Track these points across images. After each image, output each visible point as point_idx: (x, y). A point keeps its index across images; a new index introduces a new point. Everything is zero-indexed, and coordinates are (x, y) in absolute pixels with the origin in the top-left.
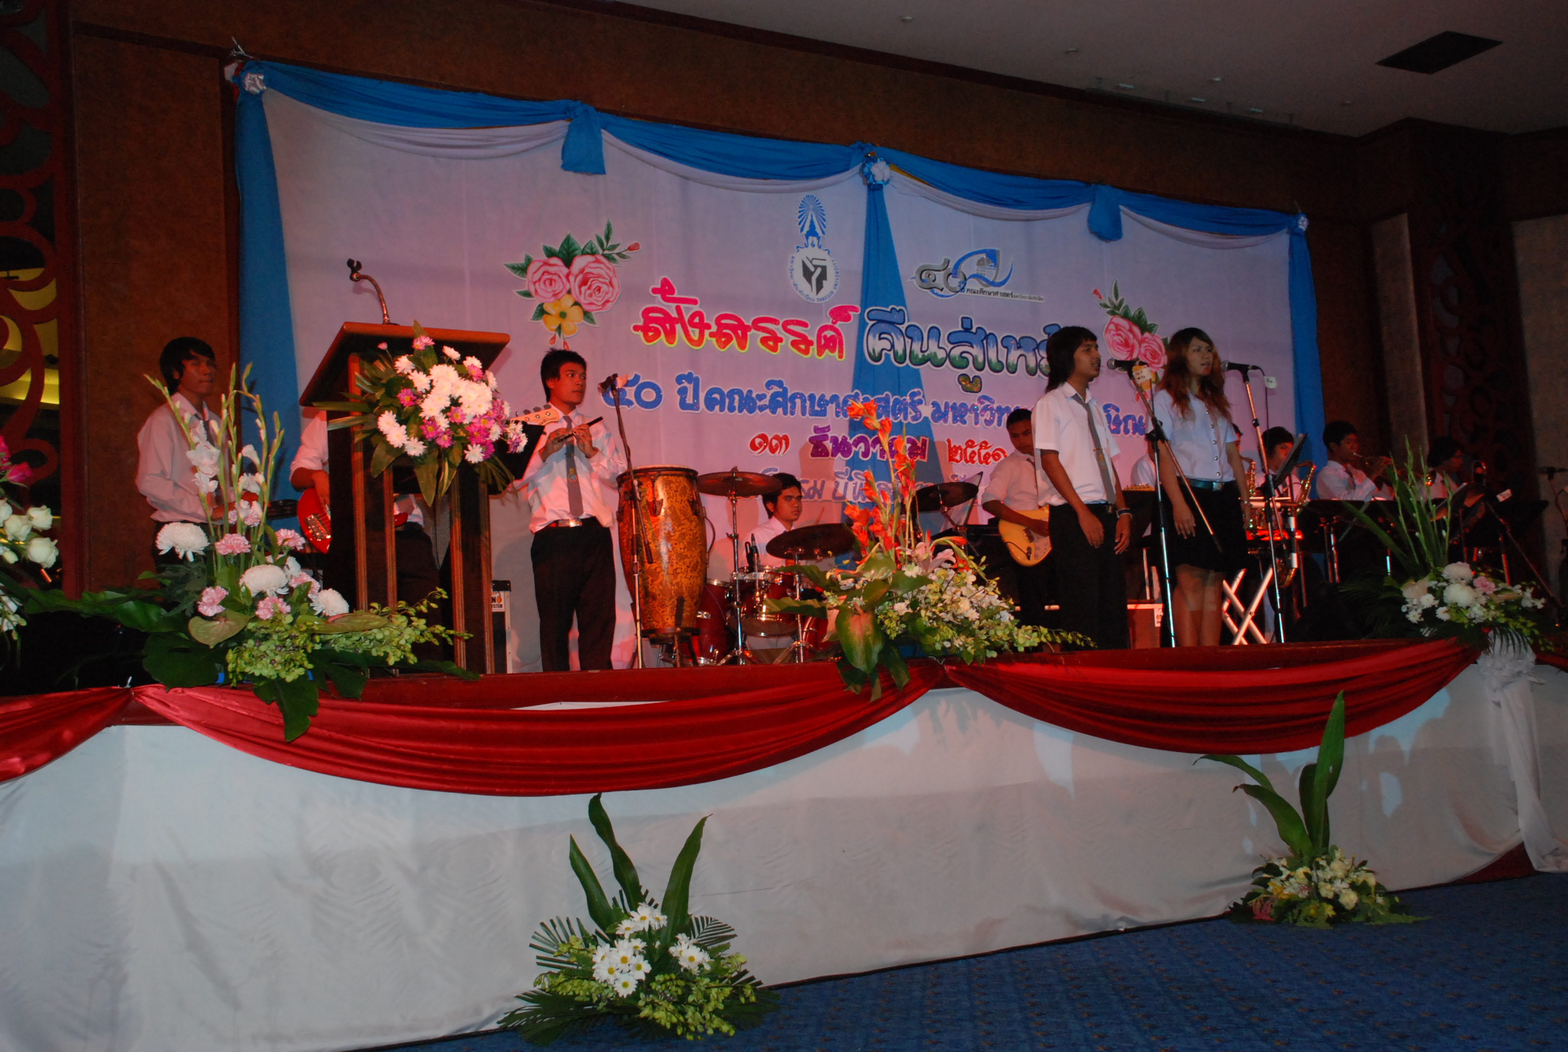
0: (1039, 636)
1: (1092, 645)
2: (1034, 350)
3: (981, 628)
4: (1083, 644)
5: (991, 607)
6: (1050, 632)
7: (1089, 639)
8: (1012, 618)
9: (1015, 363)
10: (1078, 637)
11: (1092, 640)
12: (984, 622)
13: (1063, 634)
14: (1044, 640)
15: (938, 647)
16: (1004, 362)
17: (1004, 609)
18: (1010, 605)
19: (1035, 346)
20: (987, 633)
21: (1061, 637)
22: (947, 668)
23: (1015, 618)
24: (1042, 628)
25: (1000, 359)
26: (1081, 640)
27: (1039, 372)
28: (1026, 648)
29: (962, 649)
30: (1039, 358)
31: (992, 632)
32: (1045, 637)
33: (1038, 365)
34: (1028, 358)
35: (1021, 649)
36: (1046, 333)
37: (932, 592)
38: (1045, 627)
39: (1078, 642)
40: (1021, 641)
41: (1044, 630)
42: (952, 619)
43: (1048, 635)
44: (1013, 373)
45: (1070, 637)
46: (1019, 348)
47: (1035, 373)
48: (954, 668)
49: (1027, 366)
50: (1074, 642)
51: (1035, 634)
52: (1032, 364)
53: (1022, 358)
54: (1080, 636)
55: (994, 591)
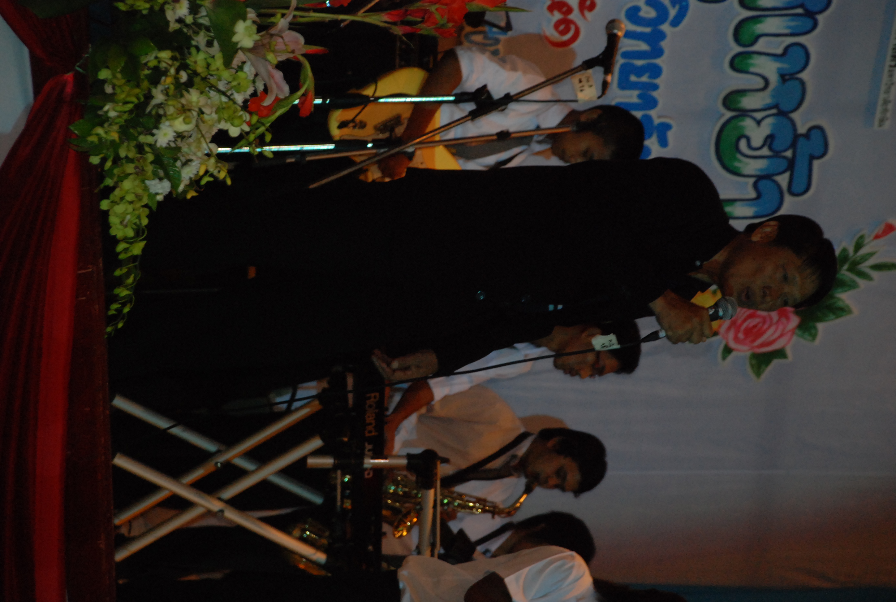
0: (126, 239)
1: (109, 329)
2: (776, 106)
3: (140, 148)
4: (112, 312)
5: (178, 164)
6: (134, 258)
7: (120, 325)
8: (160, 198)
9: (752, 69)
10: (124, 305)
11: (117, 330)
12: (150, 157)
13: (130, 280)
14: (121, 247)
15: (104, 74)
16: (756, 48)
17: (174, 186)
18: (185, 192)
19: (785, 107)
20: (129, 160)
21: (127, 275)
22: (69, 76)
23: (159, 203)
24: (142, 244)
25: (762, 40)
26: (119, 311)
27: (729, 114)
28: (106, 214)
29: (100, 113)
30: (759, 116)
31: (130, 168)
32: (126, 250)
33: (744, 113)
34: (761, 94)
35: (104, 205)
36: (811, 129)
37: (210, 60)
38: (144, 250)
39: (115, 306)
40: (119, 209)
41: (137, 249)
42: (154, 102)
43: (129, 255)
44: (732, 65)
45: (123, 292)
46: (784, 77)
47: (729, 108)
48: (69, 89)
49: (742, 92)
50: (115, 299)
51: (130, 233)
52: (748, 102)
53: (760, 83)
54: (126, 310)
55: (207, 172)
